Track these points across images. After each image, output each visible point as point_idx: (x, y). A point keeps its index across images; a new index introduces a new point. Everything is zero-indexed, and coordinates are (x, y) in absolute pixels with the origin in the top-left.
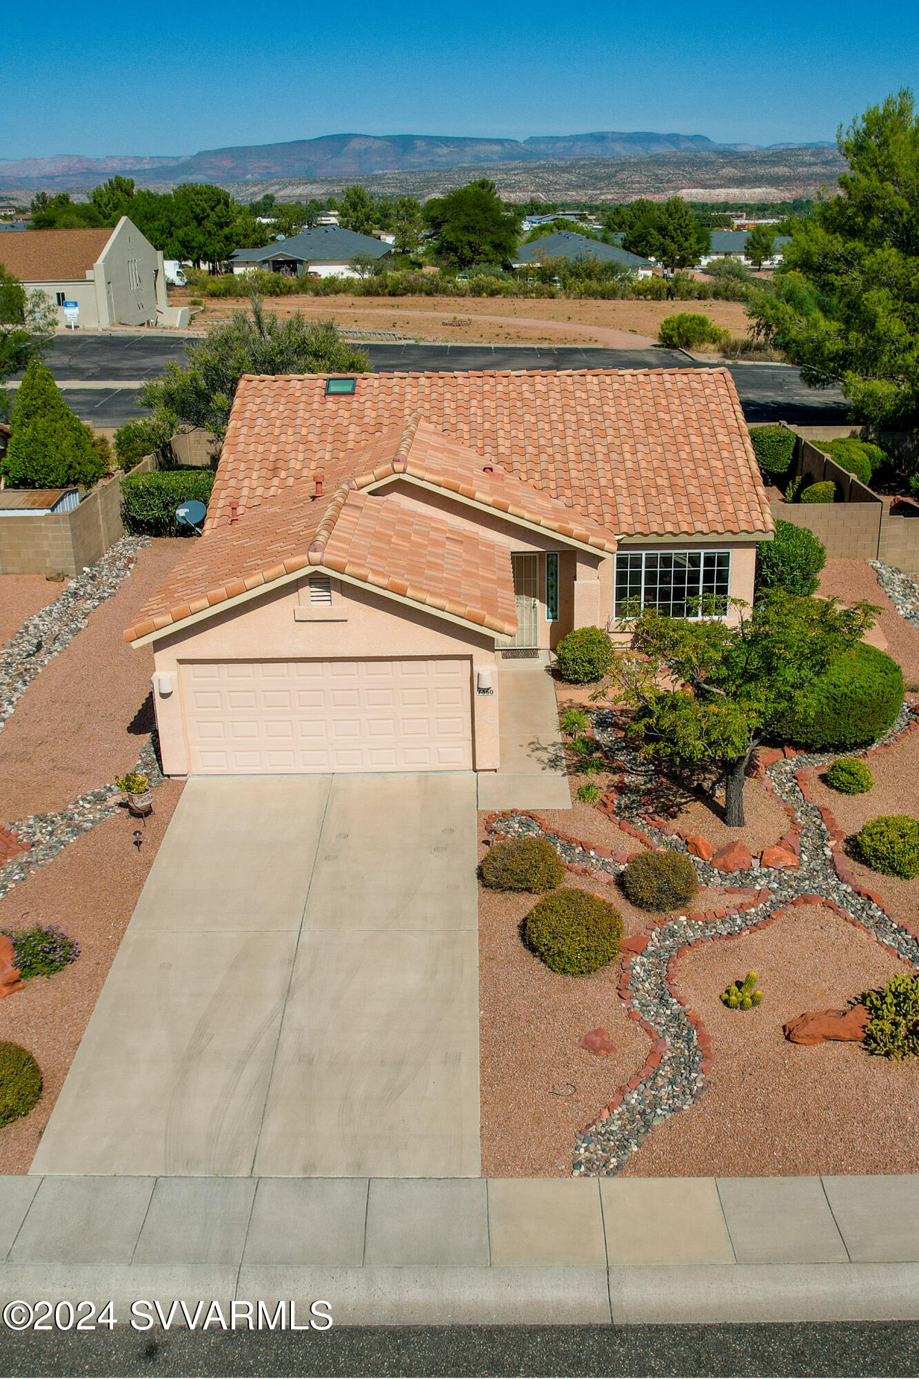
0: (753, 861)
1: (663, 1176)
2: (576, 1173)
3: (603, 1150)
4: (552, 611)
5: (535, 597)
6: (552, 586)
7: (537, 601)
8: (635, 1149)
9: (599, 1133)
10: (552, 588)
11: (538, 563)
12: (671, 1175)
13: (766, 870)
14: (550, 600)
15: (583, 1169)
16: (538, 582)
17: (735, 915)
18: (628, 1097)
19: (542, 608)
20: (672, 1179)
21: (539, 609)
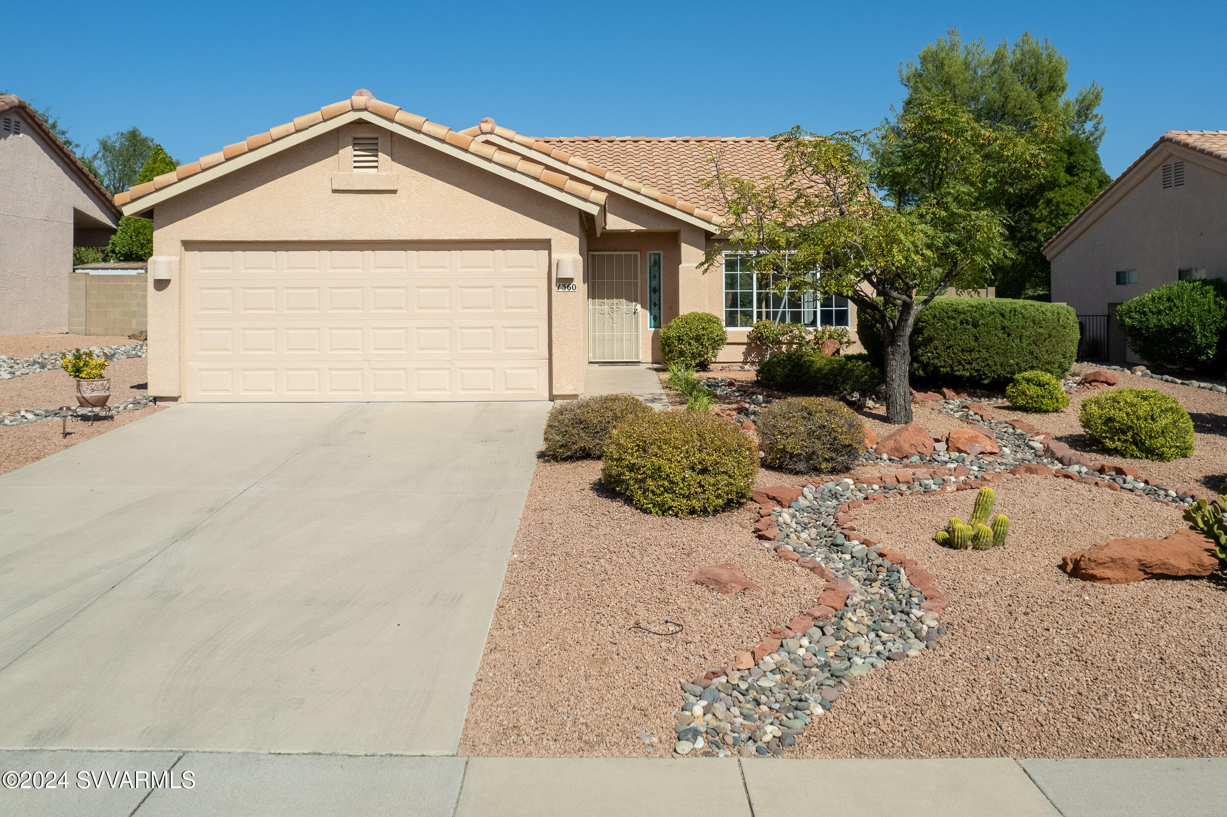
0: (937, 445)
1: (890, 756)
2: (684, 747)
3: (746, 717)
4: (655, 319)
5: (636, 301)
6: (655, 290)
7: (639, 307)
8: (819, 711)
9: (735, 687)
10: (655, 293)
11: (639, 264)
12: (909, 755)
13: (957, 454)
14: (653, 306)
15: (700, 743)
16: (639, 285)
17: (928, 479)
18: (791, 643)
19: (644, 316)
20: (915, 761)
21: (640, 314)
